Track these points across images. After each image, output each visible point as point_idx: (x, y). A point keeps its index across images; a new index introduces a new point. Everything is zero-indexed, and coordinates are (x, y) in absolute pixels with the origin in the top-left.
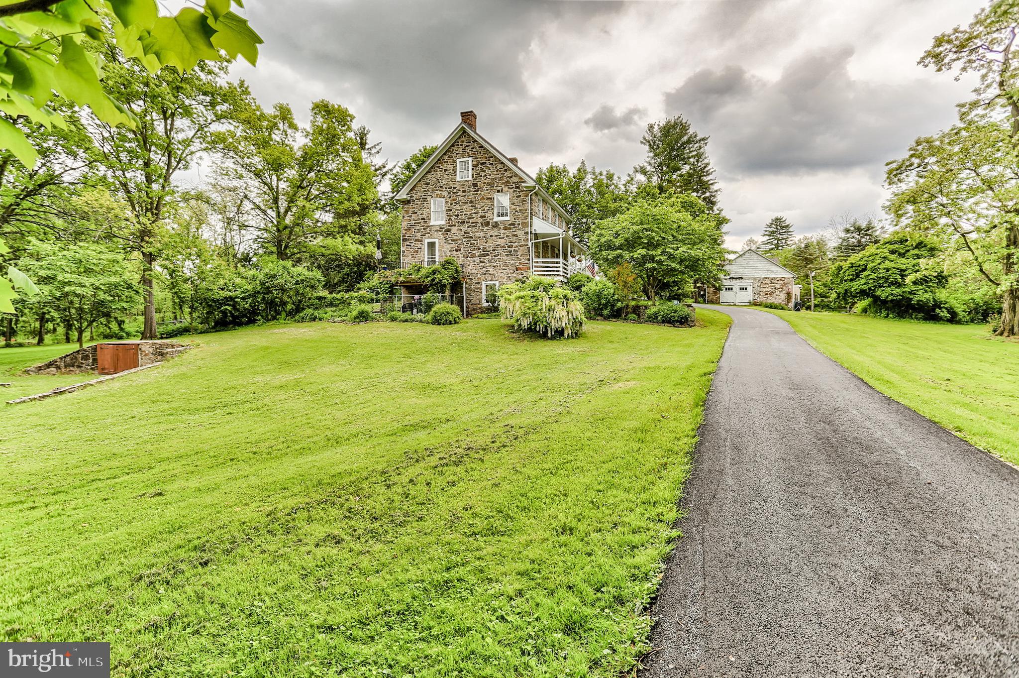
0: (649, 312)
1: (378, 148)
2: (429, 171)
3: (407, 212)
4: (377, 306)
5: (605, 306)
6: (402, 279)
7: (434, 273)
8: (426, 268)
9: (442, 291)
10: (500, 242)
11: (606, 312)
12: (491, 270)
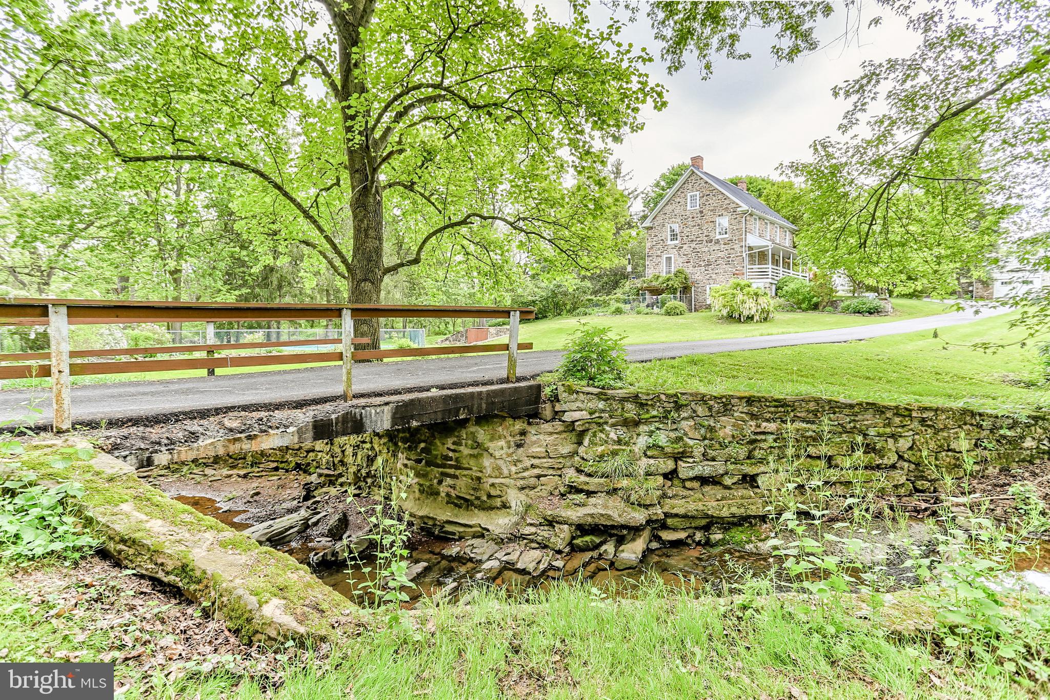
0: (842, 305)
1: (630, 176)
2: (667, 204)
3: (650, 235)
4: (628, 306)
5: (803, 301)
6: (645, 285)
7: (668, 280)
8: (664, 275)
9: (674, 293)
10: (720, 254)
11: (804, 306)
12: (714, 276)
